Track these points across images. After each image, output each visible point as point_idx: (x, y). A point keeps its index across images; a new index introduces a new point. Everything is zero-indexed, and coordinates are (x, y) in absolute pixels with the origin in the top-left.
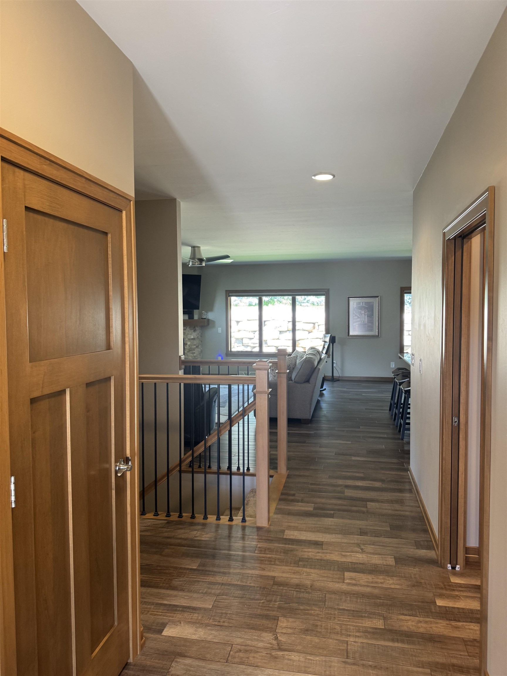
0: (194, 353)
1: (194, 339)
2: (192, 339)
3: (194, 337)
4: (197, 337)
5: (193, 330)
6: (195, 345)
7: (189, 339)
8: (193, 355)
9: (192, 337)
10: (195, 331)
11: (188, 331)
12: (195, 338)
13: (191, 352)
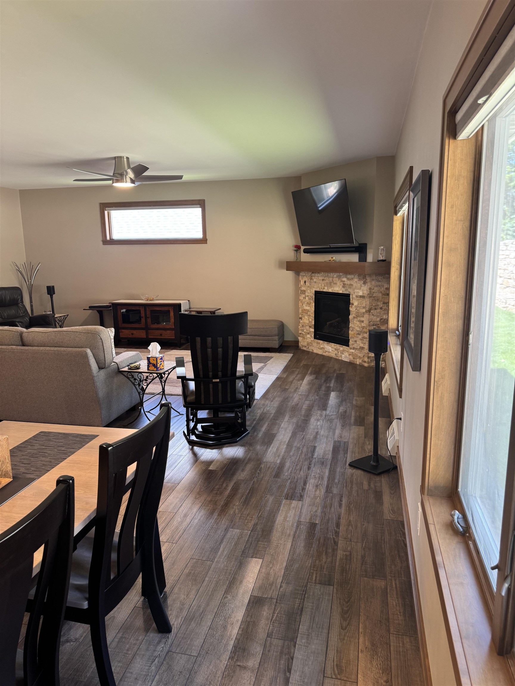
0: (363, 322)
1: (363, 297)
2: (361, 297)
3: (363, 293)
4: (367, 293)
5: (362, 282)
6: (364, 308)
7: (357, 297)
8: (361, 325)
9: (361, 294)
10: (365, 283)
11: (356, 282)
12: (365, 295)
13: (359, 319)
